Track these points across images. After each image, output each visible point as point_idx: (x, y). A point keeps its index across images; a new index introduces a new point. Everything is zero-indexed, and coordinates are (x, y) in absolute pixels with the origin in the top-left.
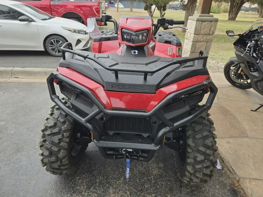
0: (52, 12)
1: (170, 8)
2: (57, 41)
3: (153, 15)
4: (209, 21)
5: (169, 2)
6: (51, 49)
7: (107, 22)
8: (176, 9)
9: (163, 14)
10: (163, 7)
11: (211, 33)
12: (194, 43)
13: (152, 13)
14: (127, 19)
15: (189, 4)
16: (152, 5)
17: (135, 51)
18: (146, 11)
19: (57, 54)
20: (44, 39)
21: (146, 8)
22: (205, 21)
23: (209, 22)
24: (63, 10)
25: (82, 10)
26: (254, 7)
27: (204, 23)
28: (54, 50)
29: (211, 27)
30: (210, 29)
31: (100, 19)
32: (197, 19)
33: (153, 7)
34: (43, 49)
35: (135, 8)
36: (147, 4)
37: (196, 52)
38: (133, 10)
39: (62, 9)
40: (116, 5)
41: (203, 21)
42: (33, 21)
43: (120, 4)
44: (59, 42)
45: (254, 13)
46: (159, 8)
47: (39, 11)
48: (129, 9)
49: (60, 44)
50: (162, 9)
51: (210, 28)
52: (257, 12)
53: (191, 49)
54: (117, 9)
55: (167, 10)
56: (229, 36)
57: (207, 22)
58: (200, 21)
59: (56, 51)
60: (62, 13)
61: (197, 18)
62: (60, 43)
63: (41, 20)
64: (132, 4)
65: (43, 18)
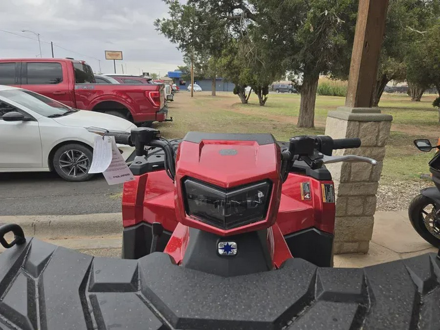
0: (77, 102)
1: (272, 90)
2: (75, 153)
3: (249, 100)
4: (375, 121)
5: (272, 82)
6: (62, 167)
7: (146, 147)
8: (283, 92)
9: (264, 99)
10: (263, 89)
11: (380, 144)
12: (346, 163)
13: (246, 98)
14: (202, 145)
15: (307, 84)
16: (246, 86)
17: (230, 243)
18: (237, 95)
19: (74, 176)
20: (51, 151)
21: (236, 91)
22: (367, 121)
23: (374, 123)
24: (98, 98)
25: (129, 97)
26: (401, 86)
27: (365, 125)
28: (70, 170)
29: (379, 131)
30: (378, 136)
31: (128, 139)
32: (350, 117)
33: (248, 89)
34: (47, 169)
35: (219, 91)
36: (238, 85)
37: (352, 182)
38: (216, 93)
39: (95, 95)
40: (190, 87)
41: (361, 121)
42: (32, 119)
43: (195, 85)
44: (80, 154)
45: (403, 94)
46: (257, 91)
47: (52, 102)
48: (210, 93)
49: (81, 159)
50: (262, 92)
51: (377, 134)
52: (408, 93)
53: (342, 174)
54: (191, 92)
55: (269, 92)
56: (420, 148)
57: (370, 123)
58: (356, 121)
59: (73, 171)
60: (95, 102)
61: (348, 115)
62: (82, 156)
63: (49, 117)
64: (215, 86)
65: (52, 114)
